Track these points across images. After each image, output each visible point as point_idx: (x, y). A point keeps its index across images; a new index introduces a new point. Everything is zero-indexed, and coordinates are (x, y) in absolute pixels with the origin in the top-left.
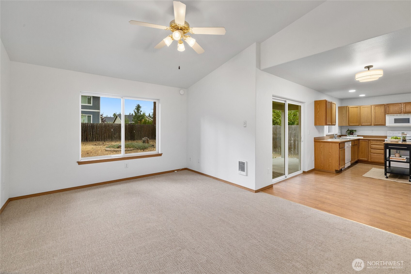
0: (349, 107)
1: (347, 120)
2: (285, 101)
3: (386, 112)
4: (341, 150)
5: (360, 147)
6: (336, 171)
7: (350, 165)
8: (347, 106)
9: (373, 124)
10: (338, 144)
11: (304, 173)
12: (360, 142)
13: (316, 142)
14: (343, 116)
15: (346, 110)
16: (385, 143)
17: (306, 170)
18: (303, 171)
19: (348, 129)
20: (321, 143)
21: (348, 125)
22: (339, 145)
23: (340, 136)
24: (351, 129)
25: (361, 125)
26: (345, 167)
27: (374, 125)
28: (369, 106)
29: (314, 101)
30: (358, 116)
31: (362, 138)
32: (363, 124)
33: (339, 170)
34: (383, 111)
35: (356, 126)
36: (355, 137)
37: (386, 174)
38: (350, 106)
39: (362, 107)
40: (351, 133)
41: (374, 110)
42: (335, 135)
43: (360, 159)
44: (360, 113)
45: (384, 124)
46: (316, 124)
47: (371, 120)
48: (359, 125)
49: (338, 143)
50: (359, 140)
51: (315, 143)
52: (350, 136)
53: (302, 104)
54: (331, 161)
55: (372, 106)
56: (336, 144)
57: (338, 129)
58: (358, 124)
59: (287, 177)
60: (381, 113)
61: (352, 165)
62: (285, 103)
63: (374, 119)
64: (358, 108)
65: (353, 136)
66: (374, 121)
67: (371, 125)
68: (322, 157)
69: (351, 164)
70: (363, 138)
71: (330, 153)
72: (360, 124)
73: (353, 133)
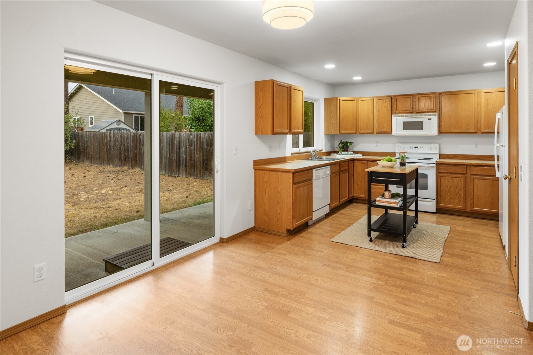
0: (340, 99)
1: (337, 123)
2: (152, 74)
3: (393, 111)
4: (297, 188)
5: (354, 174)
6: (289, 231)
7: (329, 212)
8: (337, 98)
9: (375, 132)
10: (291, 175)
11: (223, 242)
12: (355, 165)
13: (256, 171)
14: (332, 116)
15: (336, 104)
16: (368, 172)
17: (226, 236)
18: (220, 238)
19: (341, 140)
20: (265, 172)
21: (338, 133)
22: (293, 177)
23: (329, 153)
24: (345, 141)
25: (360, 133)
26: (314, 219)
27: (377, 133)
28: (370, 98)
29: (254, 81)
30: (355, 117)
31: (359, 156)
32: (362, 131)
33: (292, 229)
34: (388, 108)
35: (352, 135)
36: (351, 154)
37: (369, 234)
38: (342, 98)
39: (360, 99)
40: (345, 147)
41: (377, 106)
42: (312, 153)
43: (354, 196)
44: (357, 113)
45: (390, 132)
46: (257, 133)
47: (373, 125)
48: (356, 133)
49: (290, 172)
50: (353, 160)
51: (255, 173)
52: (342, 154)
53: (219, 86)
54: (280, 211)
55: (374, 99)
56: (287, 174)
57: (324, 141)
58: (354, 131)
59: (157, 265)
60: (386, 111)
61: (333, 211)
62: (151, 80)
63: (377, 122)
64: (355, 102)
65: (346, 152)
66: (377, 126)
67: (373, 133)
68: (266, 202)
69: (330, 210)
70: (361, 157)
71: (278, 194)
72: (358, 132)
73: (348, 147)
